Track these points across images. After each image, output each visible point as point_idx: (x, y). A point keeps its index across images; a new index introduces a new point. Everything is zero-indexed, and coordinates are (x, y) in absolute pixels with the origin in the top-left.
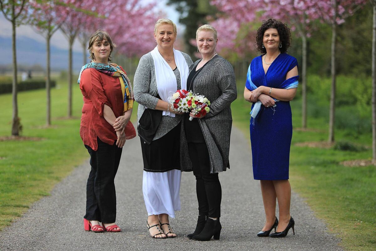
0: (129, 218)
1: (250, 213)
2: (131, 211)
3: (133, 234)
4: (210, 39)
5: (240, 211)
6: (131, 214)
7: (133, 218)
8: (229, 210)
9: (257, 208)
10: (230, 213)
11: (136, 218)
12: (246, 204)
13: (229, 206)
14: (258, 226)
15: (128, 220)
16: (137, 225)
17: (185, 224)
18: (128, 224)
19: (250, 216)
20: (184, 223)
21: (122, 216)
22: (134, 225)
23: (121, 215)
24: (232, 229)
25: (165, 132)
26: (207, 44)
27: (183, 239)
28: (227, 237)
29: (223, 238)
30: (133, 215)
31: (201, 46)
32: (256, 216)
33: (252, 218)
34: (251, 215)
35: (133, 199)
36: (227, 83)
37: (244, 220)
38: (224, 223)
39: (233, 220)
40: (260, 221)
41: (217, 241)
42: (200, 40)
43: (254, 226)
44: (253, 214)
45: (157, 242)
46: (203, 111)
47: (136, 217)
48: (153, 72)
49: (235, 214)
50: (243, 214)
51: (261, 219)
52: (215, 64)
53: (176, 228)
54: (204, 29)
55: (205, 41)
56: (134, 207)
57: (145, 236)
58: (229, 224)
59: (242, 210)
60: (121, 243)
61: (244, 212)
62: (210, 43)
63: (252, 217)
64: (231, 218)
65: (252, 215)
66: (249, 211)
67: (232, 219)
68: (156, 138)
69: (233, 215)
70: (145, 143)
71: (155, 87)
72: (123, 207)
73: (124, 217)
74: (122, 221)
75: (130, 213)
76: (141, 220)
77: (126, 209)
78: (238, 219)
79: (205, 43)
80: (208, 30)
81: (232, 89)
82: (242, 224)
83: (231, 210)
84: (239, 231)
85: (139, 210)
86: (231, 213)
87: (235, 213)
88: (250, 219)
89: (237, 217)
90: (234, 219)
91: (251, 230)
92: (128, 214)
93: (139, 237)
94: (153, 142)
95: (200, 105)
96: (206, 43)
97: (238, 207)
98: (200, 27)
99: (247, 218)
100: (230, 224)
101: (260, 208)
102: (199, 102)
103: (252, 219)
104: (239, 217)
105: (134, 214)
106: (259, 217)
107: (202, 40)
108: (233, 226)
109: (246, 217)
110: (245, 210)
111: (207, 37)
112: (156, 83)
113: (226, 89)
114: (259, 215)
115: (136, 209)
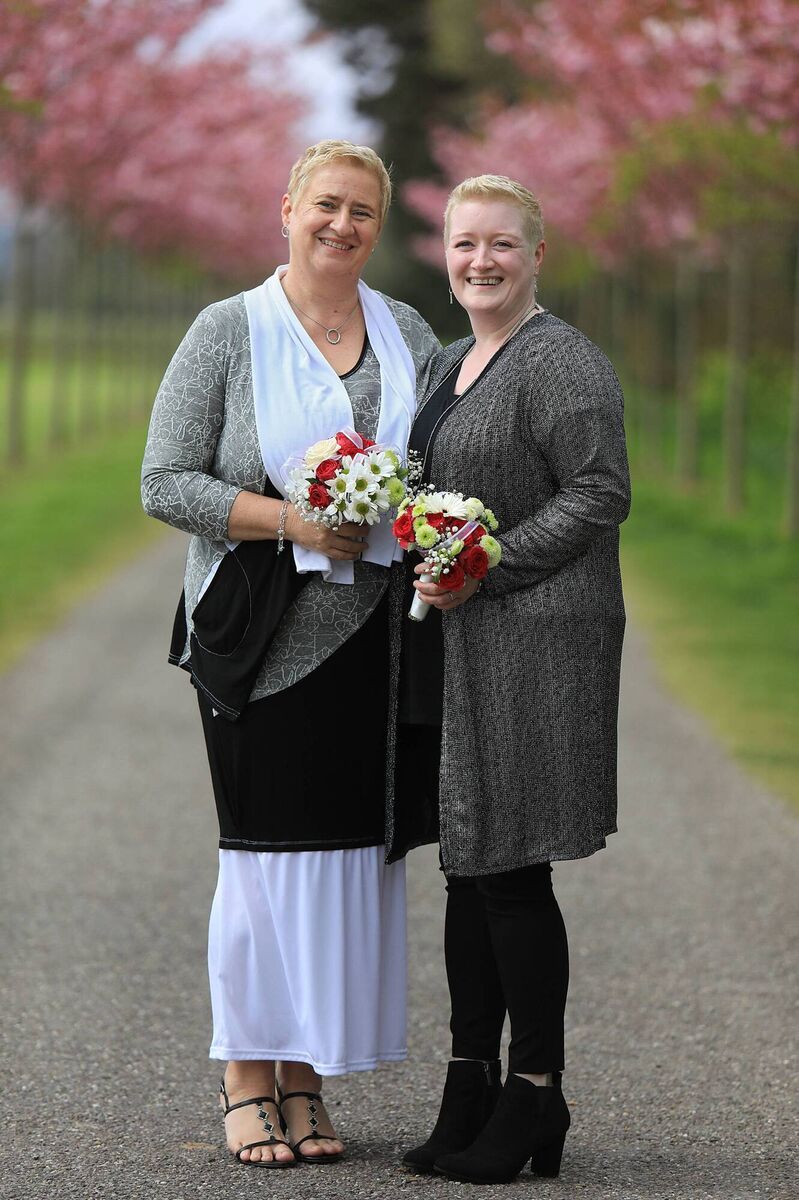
0: (140, 1039)
1: (688, 1022)
2: (149, 998)
3: (156, 1138)
4: (502, 239)
5: (643, 1010)
6: (147, 1018)
7: (158, 1044)
8: (593, 1005)
9: (714, 993)
10: (598, 1023)
11: (173, 1040)
12: (664, 972)
13: (588, 979)
14: (731, 1101)
15: (135, 1052)
16: (173, 1085)
17: (395, 1081)
18: (133, 1077)
19: (690, 1038)
20: (391, 1077)
21: (105, 1028)
22: (160, 1084)
23: (100, 1023)
24: (612, 1115)
25: (309, 662)
26: (490, 264)
27: (388, 1172)
28: (593, 1161)
29: (576, 1169)
30: (157, 1027)
31: (463, 271)
32: (715, 1039)
33: (701, 1048)
34: (693, 1034)
35: (156, 935)
36: (581, 448)
37: (665, 1062)
38: (576, 1079)
39: (614, 1062)
40: (736, 1068)
41: (547, 1187)
42: (457, 246)
43: (715, 1100)
44: (701, 1027)
45: (270, 1185)
46: (471, 559)
47: (168, 1037)
48: (245, 380)
49: (619, 1026)
50: (659, 1029)
51: (741, 1056)
52: (527, 353)
53: (357, 1101)
54: (476, 194)
55: (481, 248)
56: (162, 979)
57: (213, 1148)
58: (597, 1080)
59: (651, 1005)
60: (101, 1188)
61: (661, 1013)
62: (503, 257)
63: (698, 1043)
64: (604, 1048)
65: (699, 1036)
66: (679, 1010)
67: (606, 1054)
68: (267, 689)
69: (613, 1031)
70: (215, 713)
71: (250, 448)
72: (110, 976)
73: (113, 1035)
74: (106, 1056)
75: (142, 1013)
76: (194, 1053)
77: (124, 989)
78: (636, 1057)
79: (478, 257)
80: (496, 195)
81: (607, 472)
82: (656, 1083)
83: (600, 1004)
84: (644, 1125)
85: (184, 994)
86: (602, 1018)
87: (619, 1021)
88: (689, 1057)
89: (632, 1044)
90: (617, 1056)
91: (699, 1119)
92: (134, 1015)
93: (183, 1155)
94: (249, 709)
95: (455, 528)
96: (485, 255)
97: (632, 986)
98: (460, 186)
99: (676, 1048)
100: (603, 1087)
101: (734, 993)
102: (445, 515)
103: (698, 1058)
104: (638, 1046)
105: (162, 1017)
106: (729, 1046)
107: (466, 244)
108: (616, 1094)
109: (672, 1043)
110: (663, 1007)
111: (489, 227)
112: (255, 432)
113: (578, 475)
114: (728, 1037)
115: (171, 989)
